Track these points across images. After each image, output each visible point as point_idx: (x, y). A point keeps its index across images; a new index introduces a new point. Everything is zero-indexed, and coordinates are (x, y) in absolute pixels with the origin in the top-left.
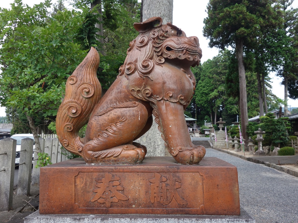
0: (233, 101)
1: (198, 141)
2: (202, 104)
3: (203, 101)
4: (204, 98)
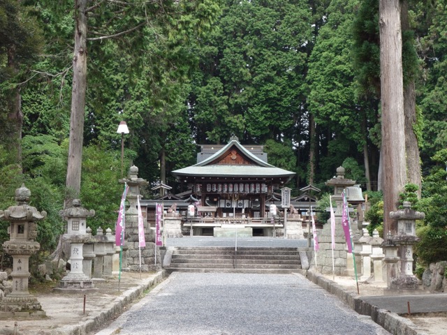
0: (438, 103)
1: (262, 249)
2: (331, 113)
3: (334, 102)
4: (339, 93)
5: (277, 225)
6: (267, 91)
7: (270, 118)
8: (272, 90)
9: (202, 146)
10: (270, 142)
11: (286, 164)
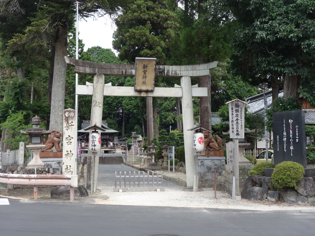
0: (168, 106)
2: (130, 109)
3: (132, 105)
4: (133, 102)
5: (113, 150)
6: (107, 100)
7: (108, 110)
8: (109, 100)
9: (83, 121)
10: (108, 119)
11: (114, 127)
